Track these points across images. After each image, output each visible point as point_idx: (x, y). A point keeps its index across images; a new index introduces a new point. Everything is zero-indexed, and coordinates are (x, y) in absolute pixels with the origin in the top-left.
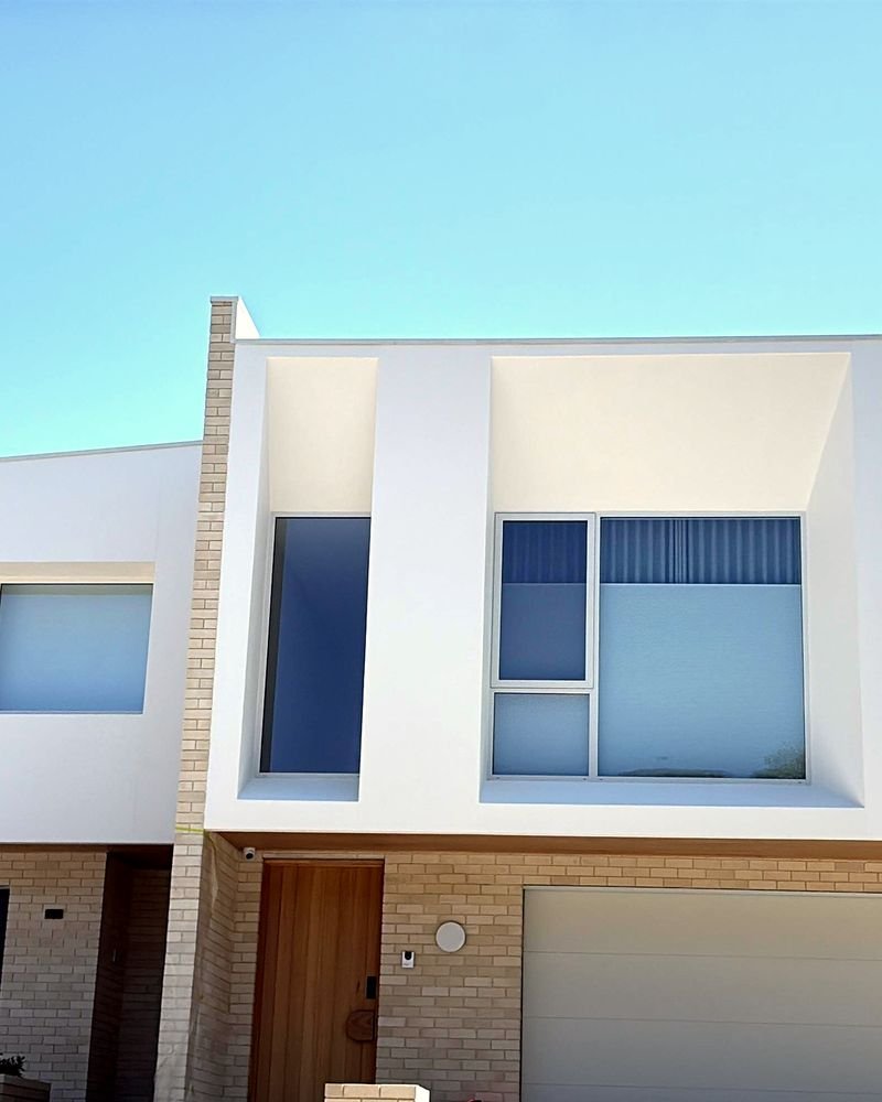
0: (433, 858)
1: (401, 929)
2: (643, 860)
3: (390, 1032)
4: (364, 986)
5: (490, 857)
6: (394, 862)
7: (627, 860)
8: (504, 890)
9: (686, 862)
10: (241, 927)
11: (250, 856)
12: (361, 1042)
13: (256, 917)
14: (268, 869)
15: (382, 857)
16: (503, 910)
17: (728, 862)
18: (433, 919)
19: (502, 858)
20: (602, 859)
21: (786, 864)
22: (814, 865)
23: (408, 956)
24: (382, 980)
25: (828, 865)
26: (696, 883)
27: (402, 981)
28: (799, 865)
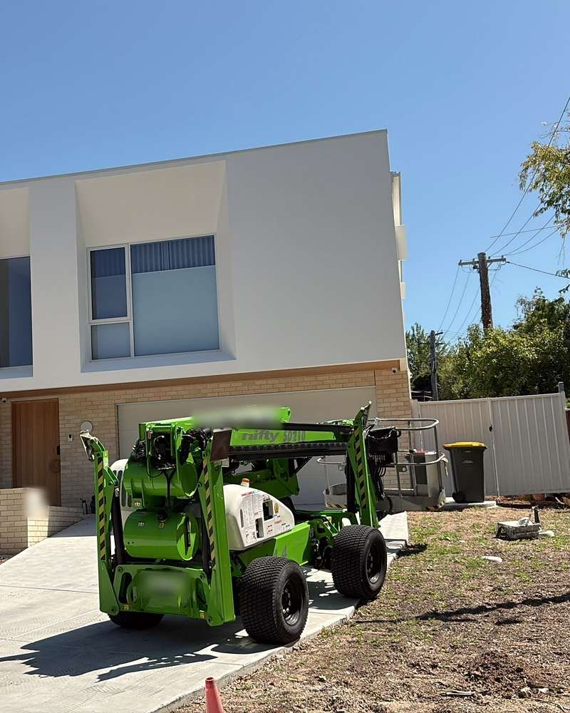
0: (77, 396)
1: (67, 426)
2: (163, 389)
3: (65, 468)
4: (56, 450)
5: (101, 393)
6: (62, 399)
7: (156, 390)
8: (107, 406)
9: (180, 388)
10: (4, 431)
11: (4, 401)
12: (56, 472)
13: (10, 426)
14: (14, 406)
15: (57, 397)
16: (107, 414)
17: (198, 386)
18: (79, 421)
19: (106, 393)
20: (146, 390)
21: (222, 385)
22: (234, 384)
23: (70, 437)
24: (61, 448)
25: (240, 384)
26: (185, 397)
27: (69, 447)
28: (227, 385)
